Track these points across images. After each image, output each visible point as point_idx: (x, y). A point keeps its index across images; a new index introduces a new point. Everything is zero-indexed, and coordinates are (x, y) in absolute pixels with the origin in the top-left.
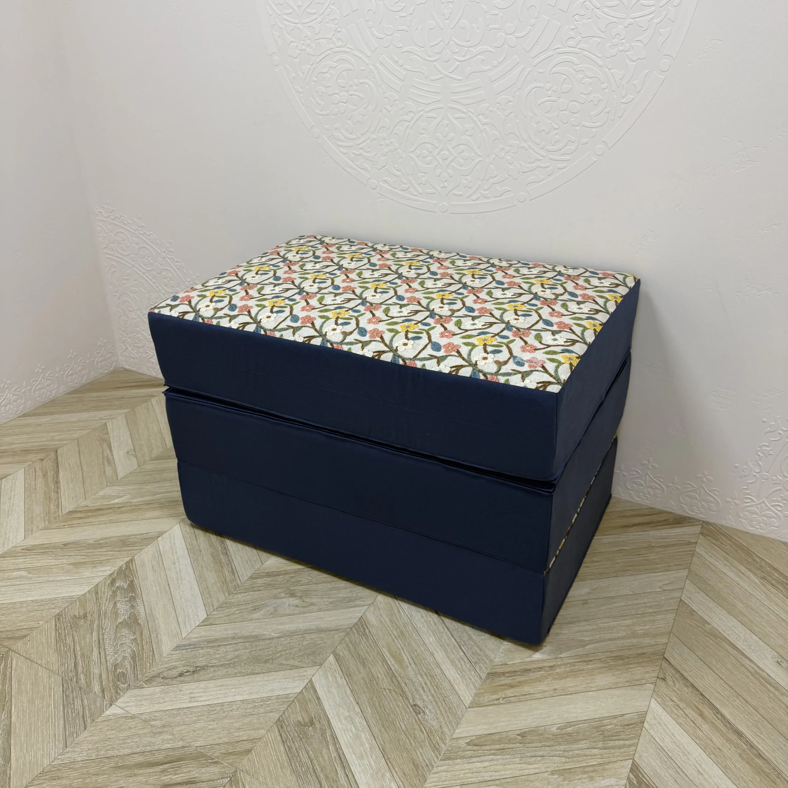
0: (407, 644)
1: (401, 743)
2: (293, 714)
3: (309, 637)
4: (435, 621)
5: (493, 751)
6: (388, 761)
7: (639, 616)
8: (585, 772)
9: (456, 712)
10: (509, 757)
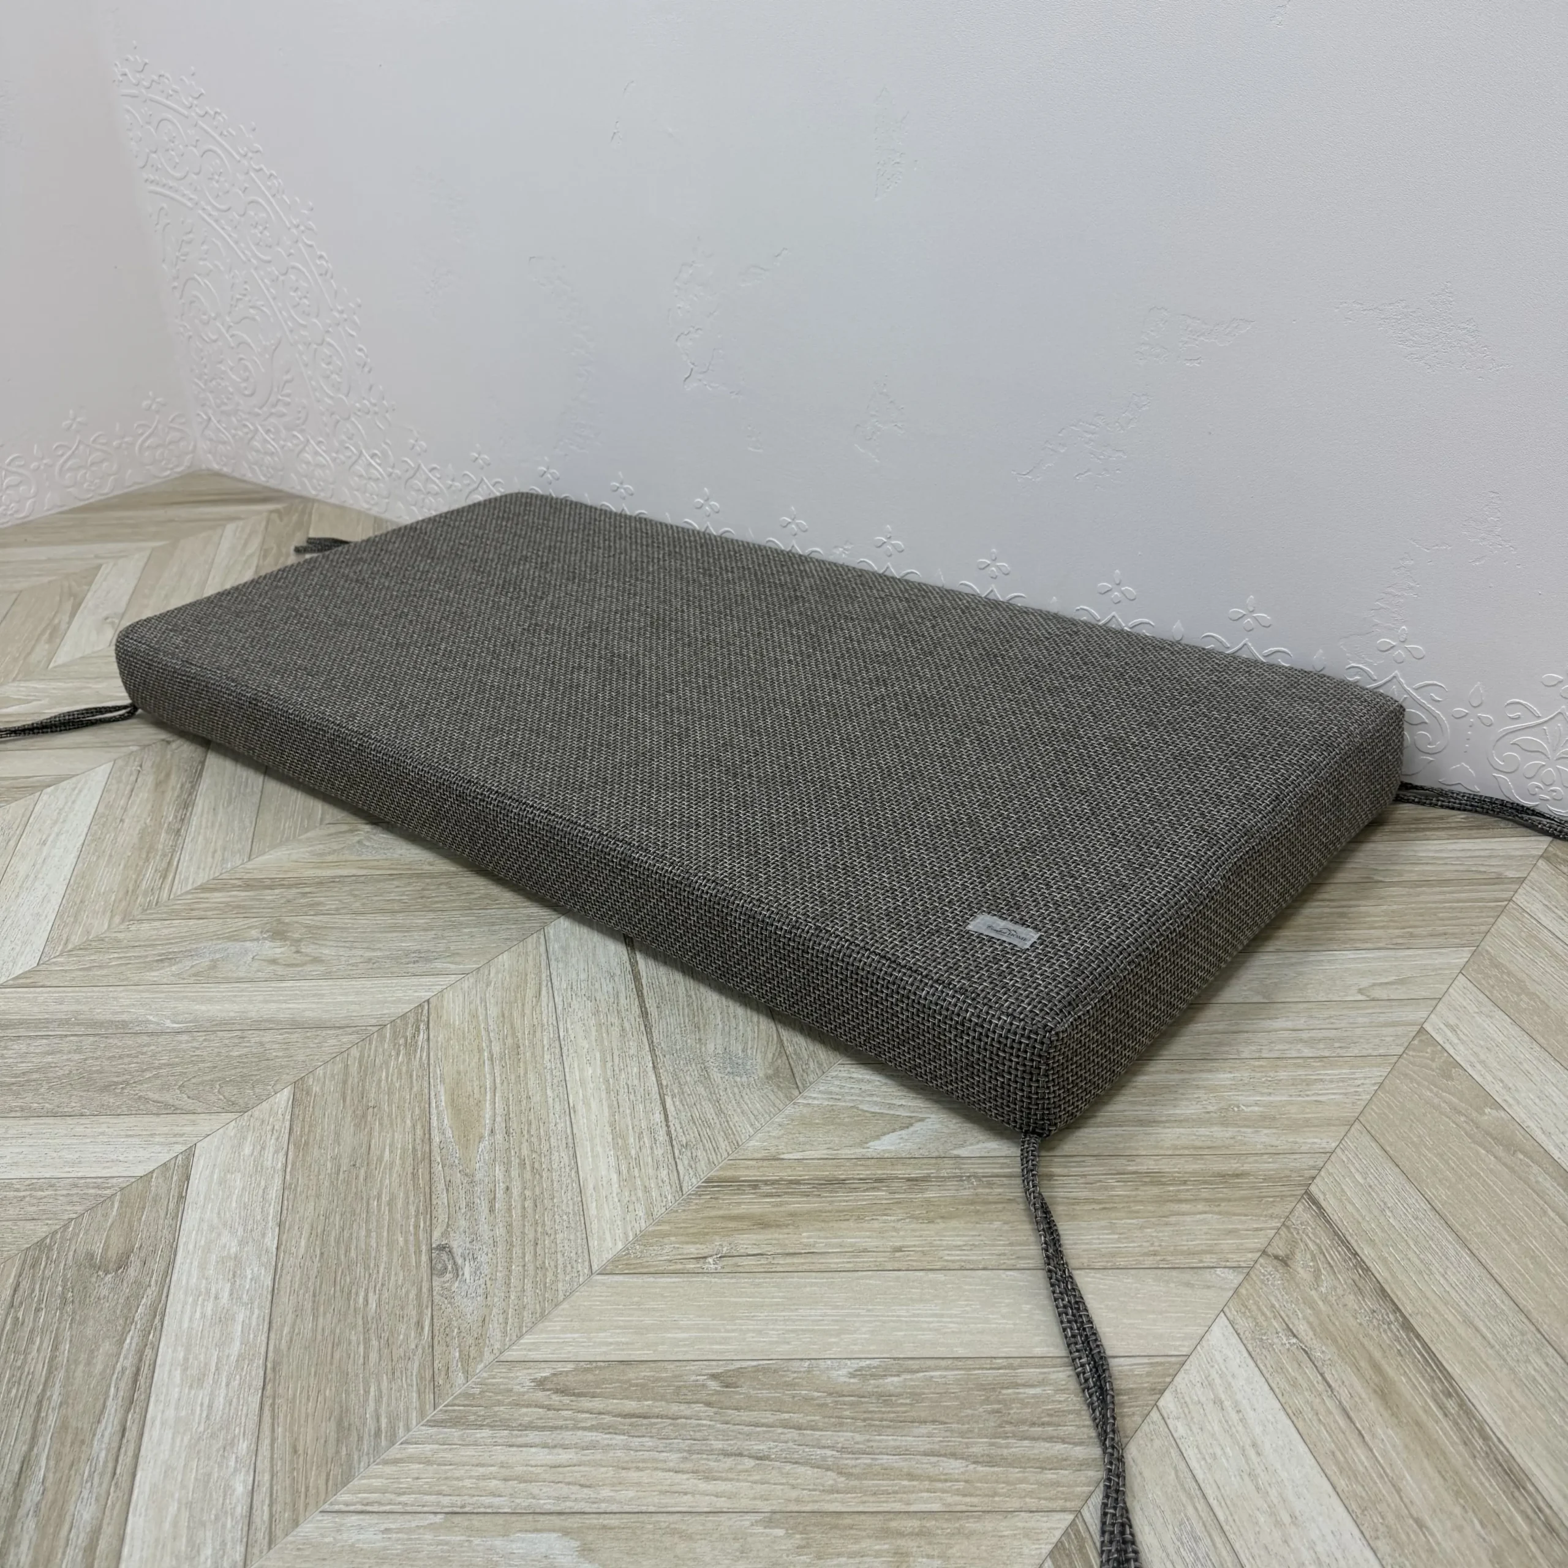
0: (513, 1077)
1: (337, 1356)
2: (87, 1232)
3: (253, 1040)
4: (627, 1025)
5: (607, 1419)
6: (268, 1403)
7: (1261, 1063)
8: (885, 1533)
9: (555, 1281)
10: (648, 1442)
